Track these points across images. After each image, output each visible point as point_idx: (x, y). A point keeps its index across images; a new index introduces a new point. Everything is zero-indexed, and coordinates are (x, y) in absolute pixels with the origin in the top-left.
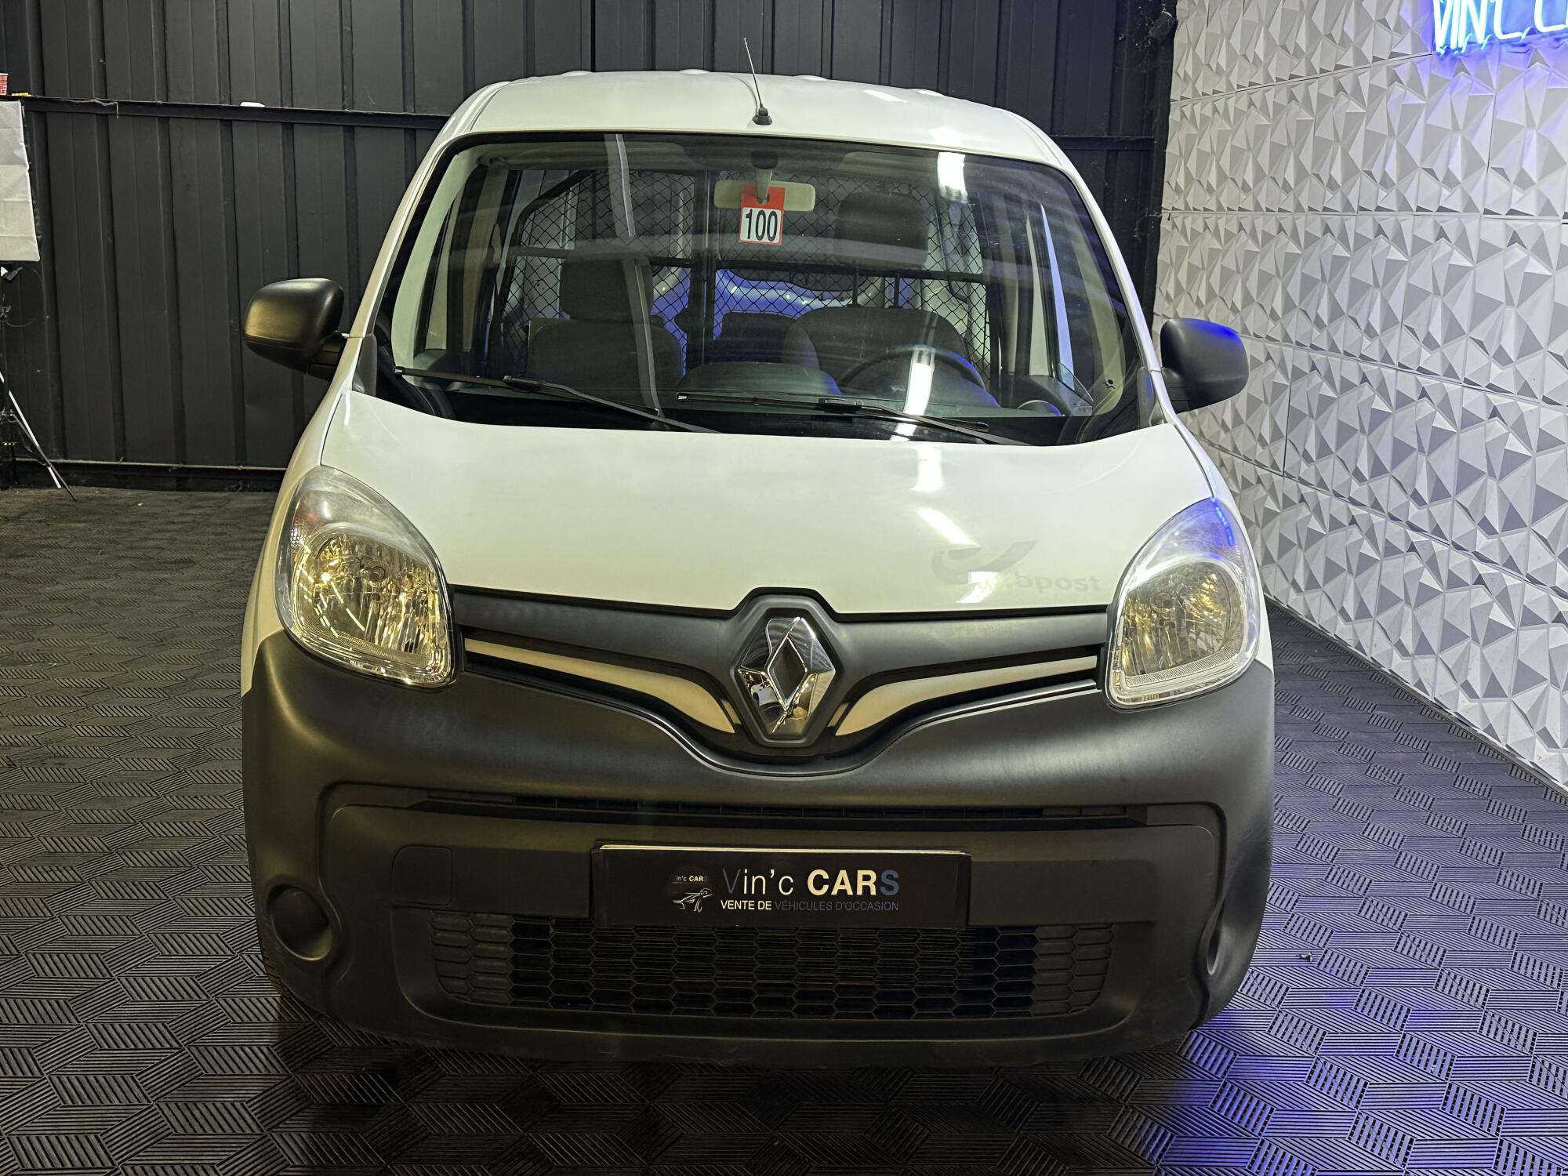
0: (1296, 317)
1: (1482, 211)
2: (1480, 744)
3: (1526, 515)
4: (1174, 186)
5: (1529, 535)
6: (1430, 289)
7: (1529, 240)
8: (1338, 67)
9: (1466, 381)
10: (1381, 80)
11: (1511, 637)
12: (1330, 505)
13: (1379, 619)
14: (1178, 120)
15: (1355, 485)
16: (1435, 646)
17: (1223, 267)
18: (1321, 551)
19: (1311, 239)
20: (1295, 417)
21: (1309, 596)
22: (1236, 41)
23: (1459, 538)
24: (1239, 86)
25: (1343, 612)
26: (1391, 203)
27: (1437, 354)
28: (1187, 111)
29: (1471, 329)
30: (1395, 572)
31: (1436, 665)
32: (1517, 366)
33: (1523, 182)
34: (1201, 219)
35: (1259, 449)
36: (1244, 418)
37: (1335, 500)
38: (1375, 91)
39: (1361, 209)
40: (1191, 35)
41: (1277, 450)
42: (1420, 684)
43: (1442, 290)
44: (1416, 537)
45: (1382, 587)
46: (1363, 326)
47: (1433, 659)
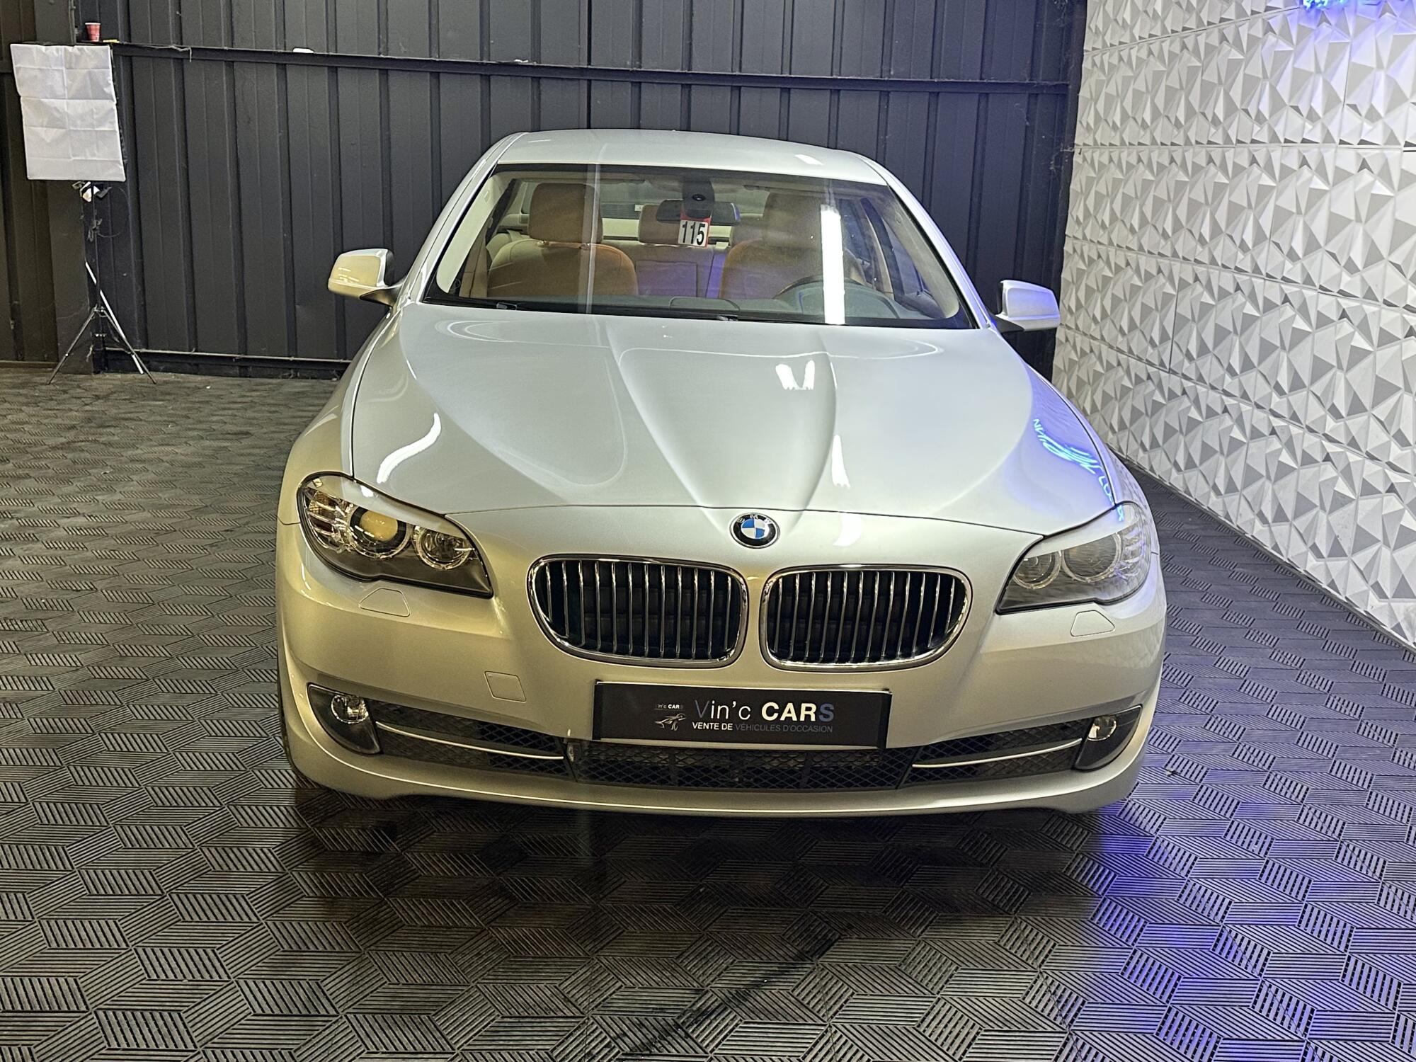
0: (1183, 235)
1: (1338, 141)
2: (1324, 596)
3: (1367, 402)
4: (1085, 124)
5: (1369, 418)
6: (1294, 210)
7: (1376, 167)
8: (1222, 20)
9: (1321, 287)
10: (1258, 31)
11: (1352, 506)
12: (1207, 396)
13: (1244, 492)
14: (1090, 68)
15: (1228, 378)
16: (1290, 515)
17: (1124, 194)
18: (1199, 437)
19: (1197, 168)
20: (1180, 321)
21: (1188, 475)
23: (1313, 422)
24: (1140, 38)
25: (1215, 488)
26: (1264, 136)
27: (1298, 265)
28: (1098, 60)
29: (1327, 241)
30: (1257, 454)
31: (1290, 531)
32: (1364, 275)
33: (1373, 116)
34: (1107, 153)
35: (1150, 349)
36: (1138, 324)
37: (1212, 393)
38: (1253, 40)
39: (1239, 141)
41: (1165, 350)
42: (1276, 547)
43: (1303, 210)
44: (1277, 423)
45: (1248, 466)
46: (1238, 243)
47: (1288, 526)
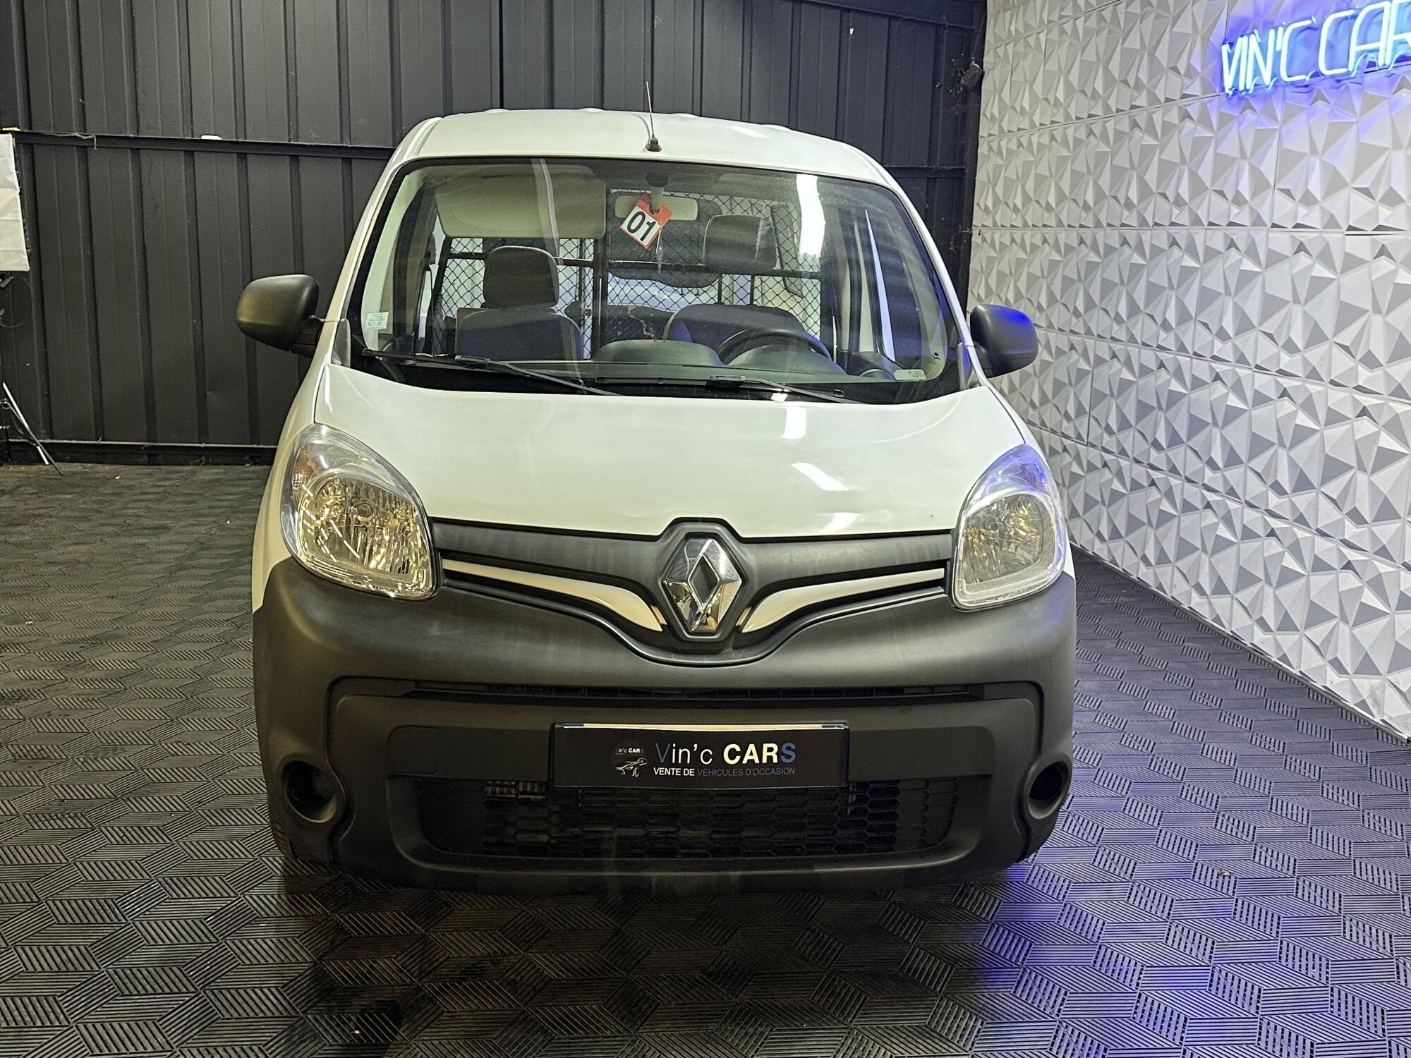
0: (1097, 314)
1: (1269, 225)
2: (1277, 671)
3: (1314, 478)
4: (983, 207)
5: (1317, 497)
6: (1222, 291)
7: (1314, 250)
8: (1133, 107)
9: (1257, 367)
10: (1174, 117)
11: (1302, 581)
12: (1131, 470)
13: (1178, 564)
14: (986, 153)
15: (1153, 452)
16: (1231, 587)
17: (1029, 274)
18: (1124, 509)
19: (1110, 249)
20: (1097, 397)
21: (1112, 545)
22: (1038, 87)
23: (1253, 498)
24: (1041, 124)
25: (1145, 559)
26: (1184, 219)
27: (1229, 345)
28: (994, 145)
30: (1193, 526)
31: (1232, 604)
32: (1305, 355)
33: (1308, 200)
34: (1008, 234)
35: (1065, 423)
36: (1050, 398)
37: (1136, 466)
38: (1168, 127)
39: (1156, 224)
40: (997, 83)
41: (1081, 423)
42: (1217, 619)
43: (1233, 291)
44: (1211, 497)
45: (1181, 538)
46: (1159, 321)
47: (1229, 599)
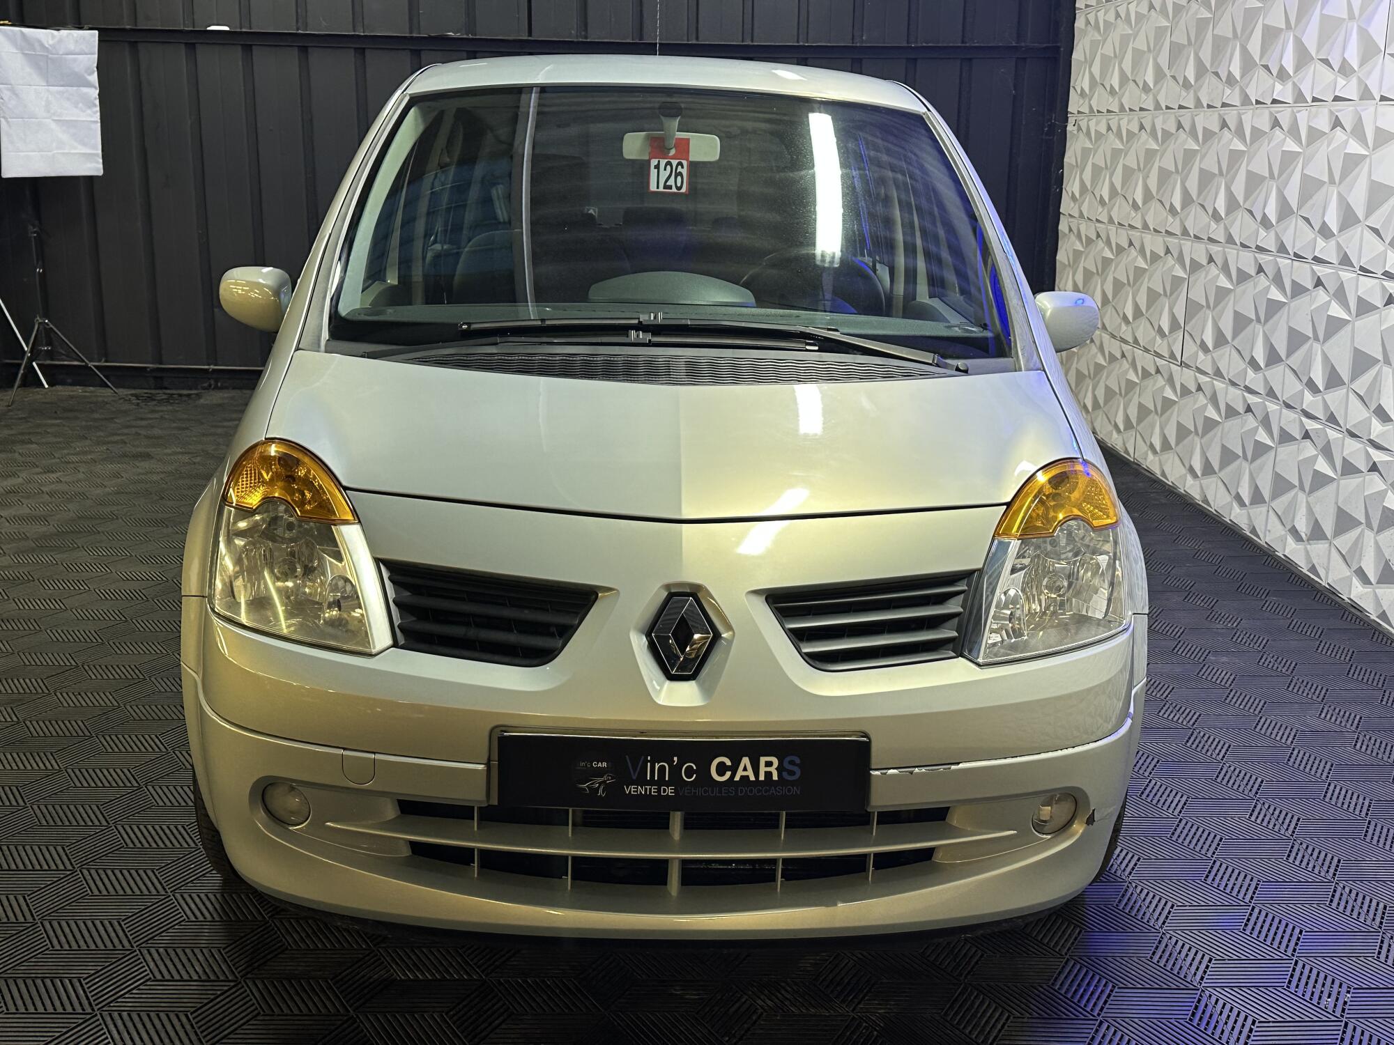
0: (1195, 210)
1: (1378, 98)
2: (1375, 631)
4: (1079, 90)
6: (1326, 179)
9: (1362, 269)
12: (1226, 393)
13: (1274, 504)
14: (1083, 27)
15: (1250, 373)
16: (1329, 533)
17: (1125, 167)
18: (1217, 439)
19: (1208, 134)
20: (1192, 308)
21: (1206, 482)
23: (1355, 425)
25: (1238, 498)
26: (1287, 95)
27: (1333, 242)
28: (1091, 18)
29: (1367, 217)
30: (1288, 460)
31: (1330, 551)
34: (1104, 121)
35: (1159, 340)
36: (1144, 313)
37: (1232, 389)
39: (1258, 102)
41: (1175, 340)
42: (1313, 569)
43: (1337, 179)
44: (1310, 425)
45: (1277, 474)
47: (1327, 545)
